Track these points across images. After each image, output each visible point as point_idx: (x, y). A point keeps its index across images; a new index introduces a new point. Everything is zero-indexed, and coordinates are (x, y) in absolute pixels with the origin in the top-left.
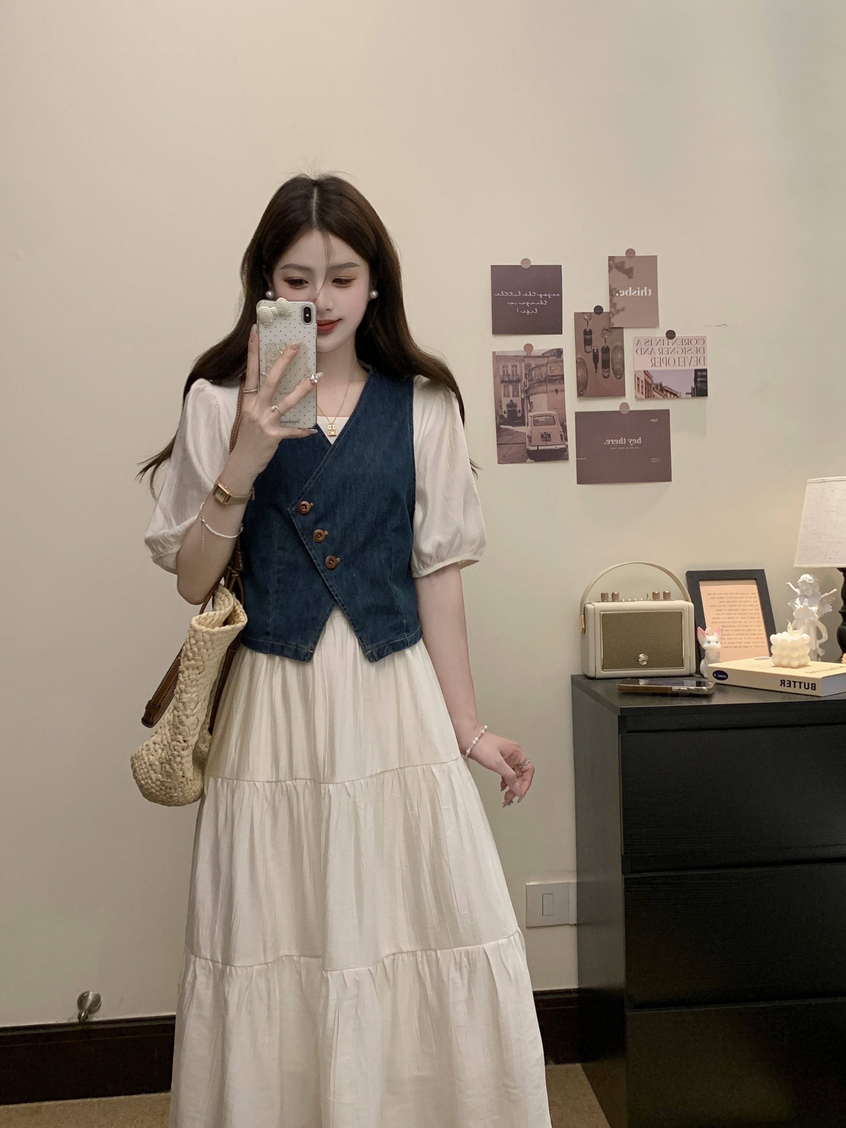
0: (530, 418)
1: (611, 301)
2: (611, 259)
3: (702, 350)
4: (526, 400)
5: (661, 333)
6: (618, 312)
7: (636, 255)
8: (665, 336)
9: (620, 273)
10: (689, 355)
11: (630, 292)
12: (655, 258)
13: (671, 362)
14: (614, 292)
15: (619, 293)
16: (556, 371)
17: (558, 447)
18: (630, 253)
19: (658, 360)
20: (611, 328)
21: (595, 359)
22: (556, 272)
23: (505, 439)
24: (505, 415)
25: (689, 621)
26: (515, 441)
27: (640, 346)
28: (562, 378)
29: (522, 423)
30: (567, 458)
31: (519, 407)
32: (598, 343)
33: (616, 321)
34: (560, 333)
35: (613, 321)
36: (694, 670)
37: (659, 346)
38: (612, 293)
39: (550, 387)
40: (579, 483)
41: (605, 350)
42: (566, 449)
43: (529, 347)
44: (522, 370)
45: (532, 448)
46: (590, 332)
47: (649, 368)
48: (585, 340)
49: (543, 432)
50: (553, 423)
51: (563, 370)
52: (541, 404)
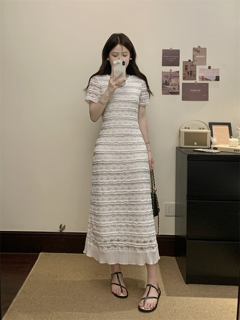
0: (171, 84)
1: (193, 58)
2: (193, 48)
3: (218, 72)
4: (170, 80)
5: (206, 67)
7: (201, 47)
8: (208, 68)
9: (196, 52)
10: (214, 73)
11: (199, 56)
12: (206, 48)
13: (209, 74)
15: (195, 56)
16: (177, 75)
17: (177, 91)
18: (199, 47)
19: (206, 74)
20: (193, 65)
21: (188, 73)
22: (178, 51)
23: (164, 89)
24: (165, 83)
25: (209, 135)
26: (167, 89)
27: (201, 71)
28: (179, 76)
29: (169, 85)
30: (179, 94)
31: (168, 81)
32: (189, 70)
33: (194, 63)
34: (179, 66)
35: (193, 63)
36: (210, 147)
37: (206, 71)
38: (193, 57)
39: (176, 78)
40: (182, 100)
41: (191, 72)
42: (179, 92)
43: (171, 70)
44: (169, 75)
45: (170, 91)
46: (187, 66)
47: (203, 75)
48: (186, 68)
49: (173, 87)
50: (176, 85)
51: (179, 75)
52: (173, 81)
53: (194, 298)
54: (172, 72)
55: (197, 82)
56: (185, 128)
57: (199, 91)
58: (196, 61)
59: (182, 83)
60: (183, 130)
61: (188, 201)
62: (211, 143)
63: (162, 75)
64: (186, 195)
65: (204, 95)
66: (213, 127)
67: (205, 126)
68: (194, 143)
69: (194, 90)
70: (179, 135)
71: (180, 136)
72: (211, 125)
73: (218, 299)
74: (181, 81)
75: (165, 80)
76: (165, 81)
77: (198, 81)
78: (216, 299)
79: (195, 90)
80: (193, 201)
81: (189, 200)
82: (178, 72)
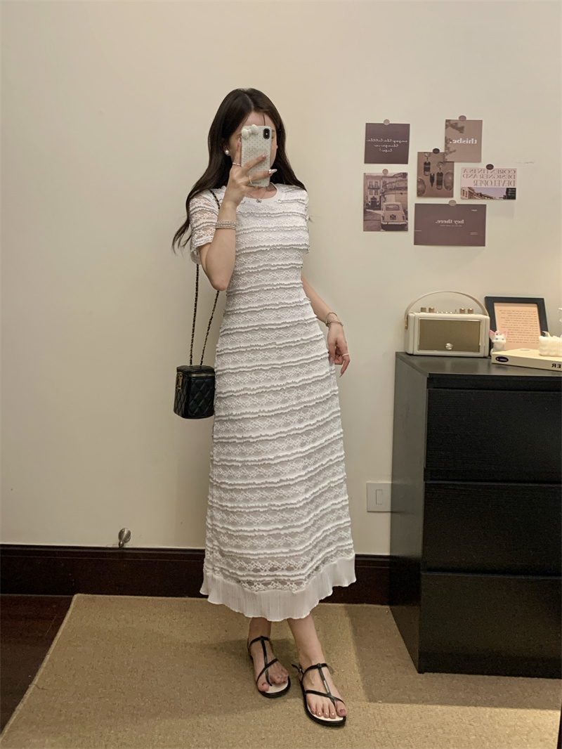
0: (384, 207)
1: (446, 146)
2: (447, 121)
3: (513, 177)
4: (382, 198)
5: (483, 165)
6: (451, 152)
7: (467, 119)
8: (485, 167)
9: (454, 130)
10: (503, 180)
11: (461, 141)
12: (481, 121)
13: (489, 183)
14: (448, 141)
15: (452, 141)
16: (402, 185)
17: (401, 223)
18: (462, 118)
19: (479, 182)
20: (445, 162)
21: (432, 179)
22: (406, 127)
23: (369, 217)
24: (370, 204)
25: (485, 327)
26: (375, 219)
27: (466, 173)
28: (406, 188)
29: (380, 209)
30: (407, 230)
31: (378, 200)
32: (434, 170)
33: (449, 158)
34: (407, 163)
35: (446, 157)
36: (487, 354)
37: (480, 173)
38: (447, 141)
39: (397, 192)
40: (415, 243)
41: (440, 175)
42: (406, 225)
43: (385, 171)
44: (380, 184)
45: (384, 223)
46: (429, 164)
47: (472, 186)
48: (425, 168)
49: (391, 214)
50: (398, 209)
51: (406, 184)
52: (391, 199)
53: (439, 707)
54: (388, 175)
55: (455, 202)
56: (422, 308)
57: (460, 224)
58: (455, 151)
59: (416, 204)
60: (417, 314)
61: (429, 482)
62: (491, 345)
63: (365, 186)
64: (423, 470)
65: (472, 233)
66: (495, 307)
67: (473, 305)
68: (445, 346)
69: (446, 222)
70: (404, 325)
71: (407, 328)
72: (490, 303)
73: (503, 710)
74: (412, 199)
75: (372, 196)
76: (372, 199)
77: (458, 198)
78: (497, 710)
79: (449, 221)
80: (440, 482)
81: (431, 480)
82: (405, 175)
